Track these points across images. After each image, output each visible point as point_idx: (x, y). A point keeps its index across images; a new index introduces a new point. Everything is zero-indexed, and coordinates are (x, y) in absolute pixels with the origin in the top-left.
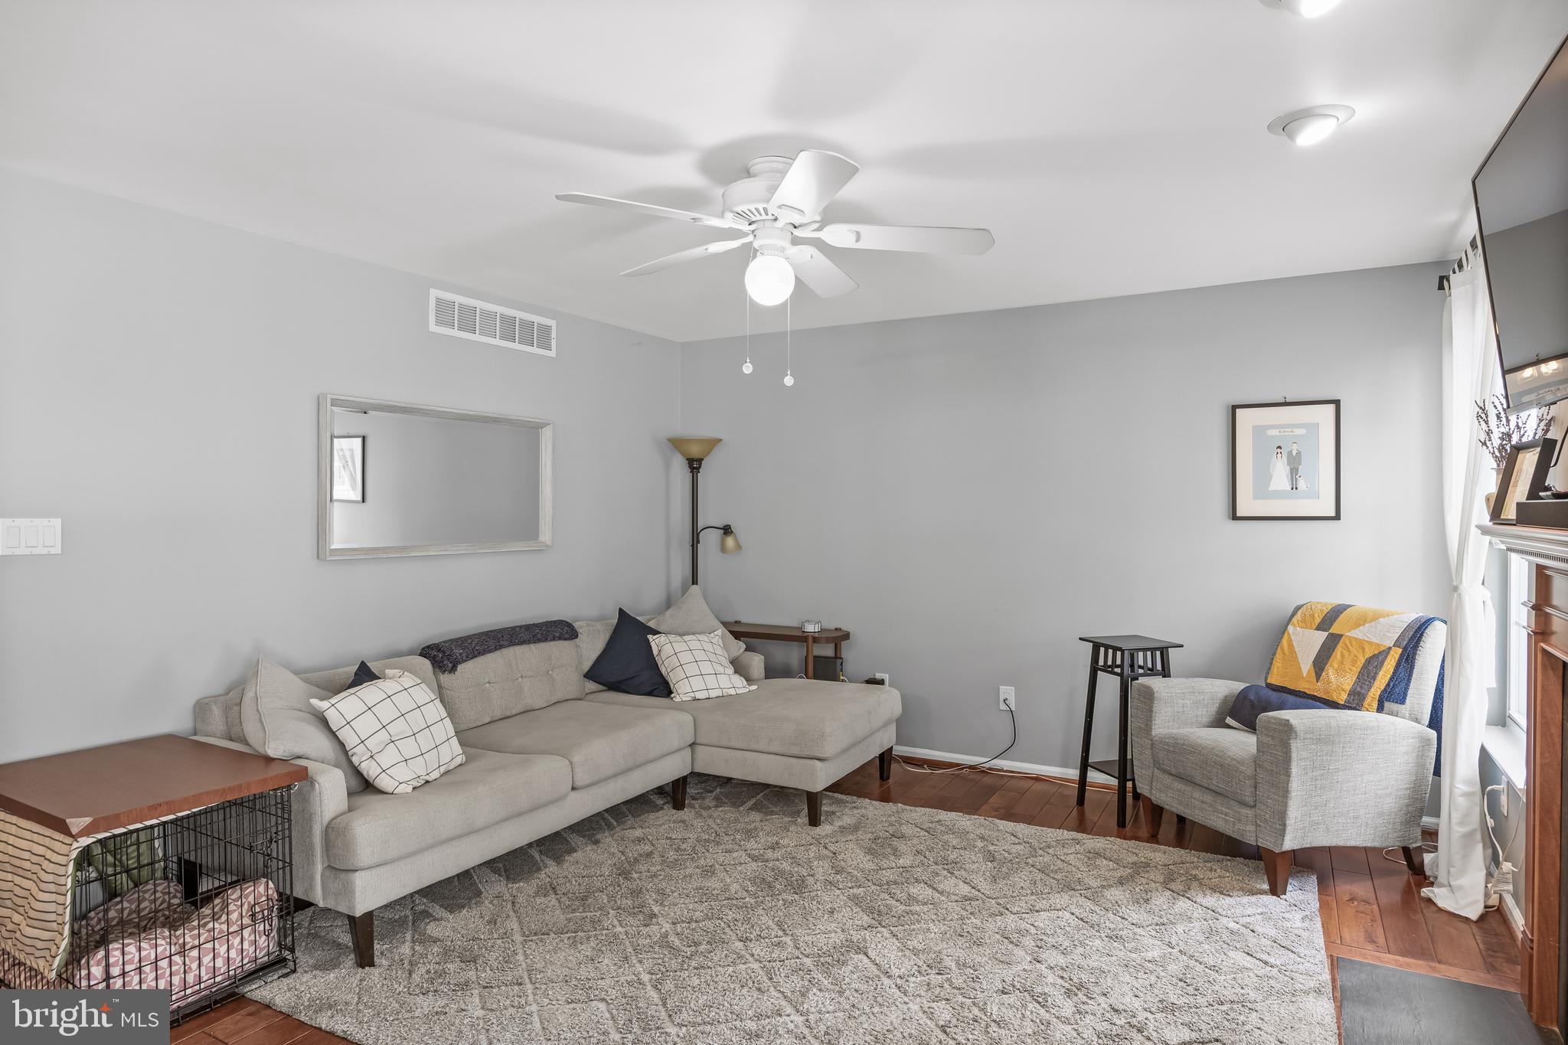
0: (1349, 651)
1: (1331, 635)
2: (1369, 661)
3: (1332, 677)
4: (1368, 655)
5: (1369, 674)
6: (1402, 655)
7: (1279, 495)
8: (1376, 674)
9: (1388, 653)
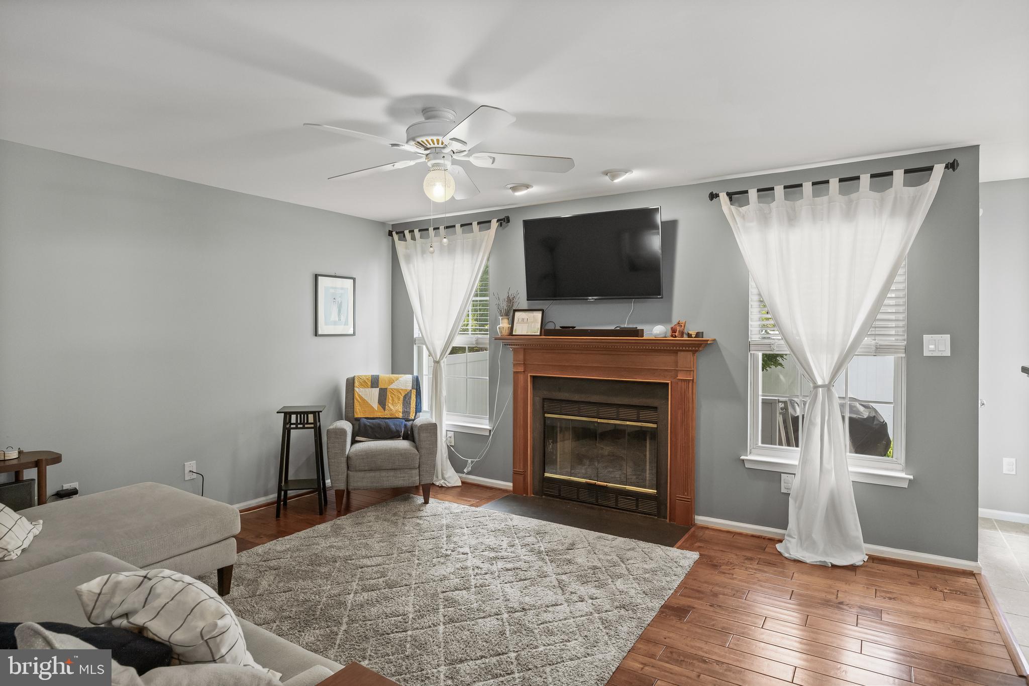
0: (394, 394)
1: (381, 389)
2: (405, 397)
3: (392, 407)
4: (403, 395)
5: (407, 402)
6: (416, 393)
7: (335, 323)
8: (410, 402)
9: (411, 392)
